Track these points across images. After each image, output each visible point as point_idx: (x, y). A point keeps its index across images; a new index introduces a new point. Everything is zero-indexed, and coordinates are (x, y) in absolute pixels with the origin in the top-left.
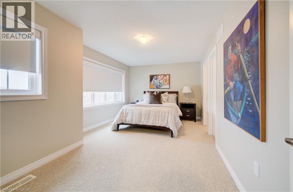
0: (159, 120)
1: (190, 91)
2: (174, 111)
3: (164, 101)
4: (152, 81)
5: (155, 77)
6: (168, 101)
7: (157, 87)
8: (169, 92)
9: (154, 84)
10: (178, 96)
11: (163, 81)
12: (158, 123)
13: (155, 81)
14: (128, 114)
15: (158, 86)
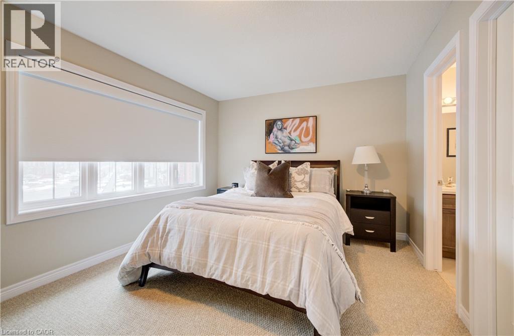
0: (265, 270)
1: (375, 160)
2: (327, 238)
3: (297, 188)
4: (272, 134)
5: (279, 123)
6: (310, 188)
7: (282, 149)
8: (314, 164)
9: (277, 142)
10: (339, 173)
11: (298, 132)
12: (263, 283)
13: (279, 134)
14: (170, 235)
15: (287, 148)
